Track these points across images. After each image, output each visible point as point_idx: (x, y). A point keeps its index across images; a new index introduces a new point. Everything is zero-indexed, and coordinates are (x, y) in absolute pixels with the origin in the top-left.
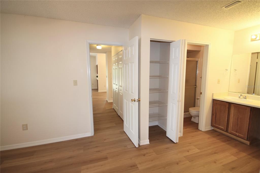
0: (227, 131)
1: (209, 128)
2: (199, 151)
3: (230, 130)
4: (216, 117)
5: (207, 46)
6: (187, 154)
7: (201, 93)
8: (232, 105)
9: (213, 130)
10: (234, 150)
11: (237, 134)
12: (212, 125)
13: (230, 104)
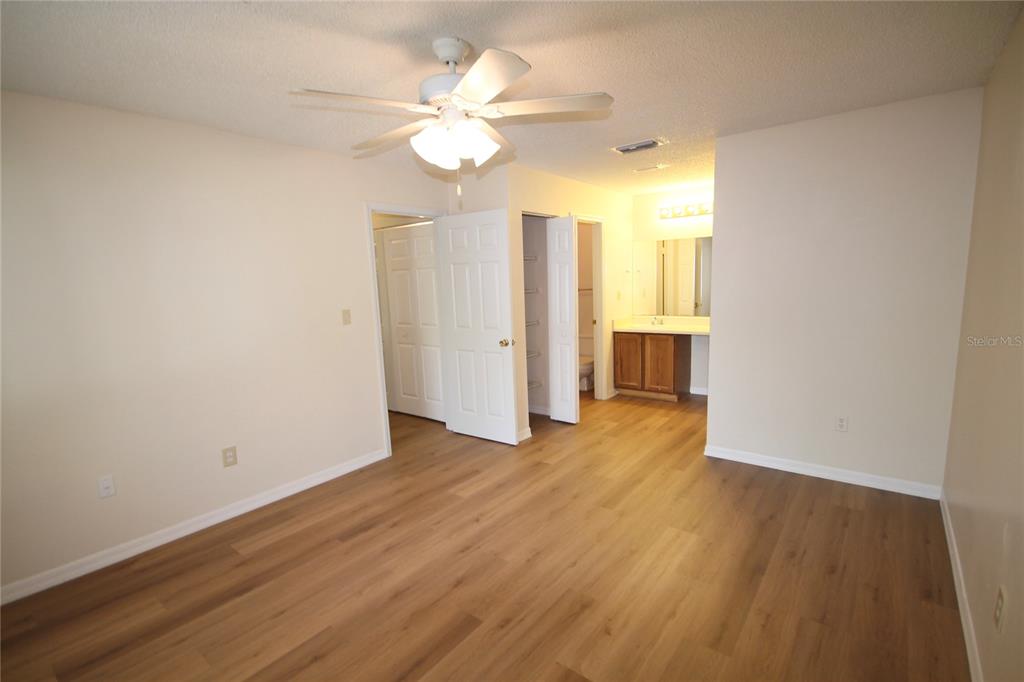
0: (643, 389)
1: (612, 393)
2: (615, 424)
3: (647, 385)
4: (621, 367)
5: (598, 225)
6: (603, 431)
7: (595, 322)
8: (647, 337)
9: (618, 395)
10: (662, 411)
11: (660, 388)
12: (617, 386)
13: (643, 335)
